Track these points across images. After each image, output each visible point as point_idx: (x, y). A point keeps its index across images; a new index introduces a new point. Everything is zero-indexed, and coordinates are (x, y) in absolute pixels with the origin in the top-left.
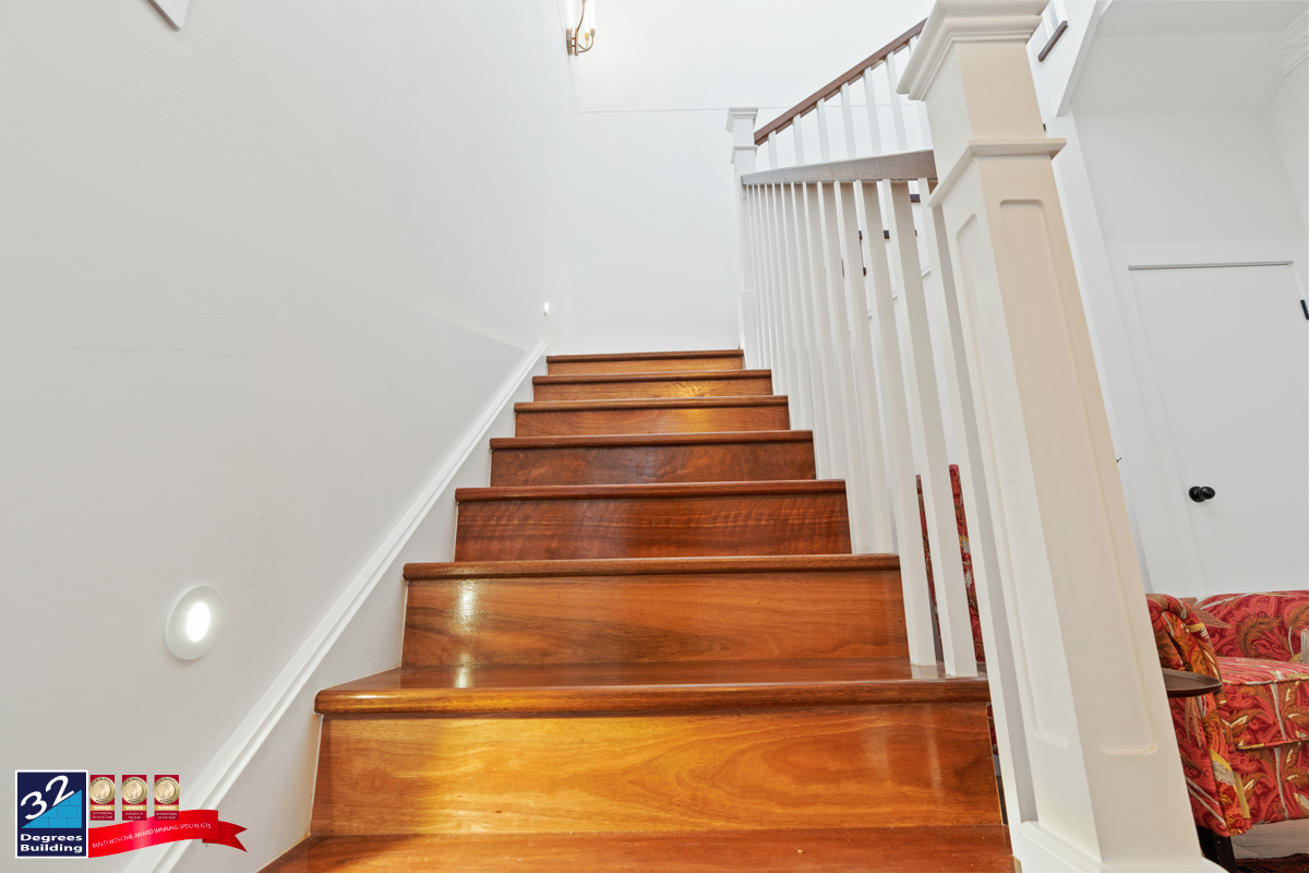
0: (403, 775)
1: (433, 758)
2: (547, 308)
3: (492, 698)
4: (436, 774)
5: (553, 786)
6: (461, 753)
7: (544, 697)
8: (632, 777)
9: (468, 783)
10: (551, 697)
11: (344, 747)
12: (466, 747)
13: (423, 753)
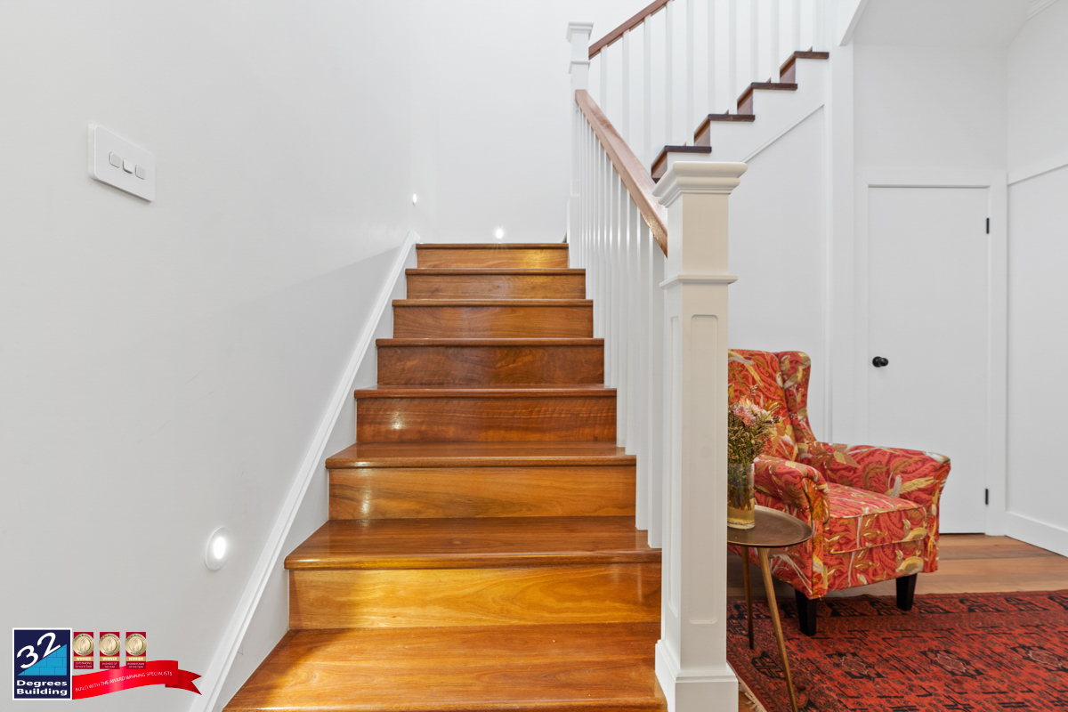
0: (339, 599)
1: (356, 590)
2: (415, 198)
3: (387, 562)
4: (358, 598)
5: (424, 604)
6: (371, 588)
7: (418, 561)
8: (468, 599)
9: (376, 603)
10: (422, 561)
11: (303, 585)
12: (374, 585)
13: (349, 588)
